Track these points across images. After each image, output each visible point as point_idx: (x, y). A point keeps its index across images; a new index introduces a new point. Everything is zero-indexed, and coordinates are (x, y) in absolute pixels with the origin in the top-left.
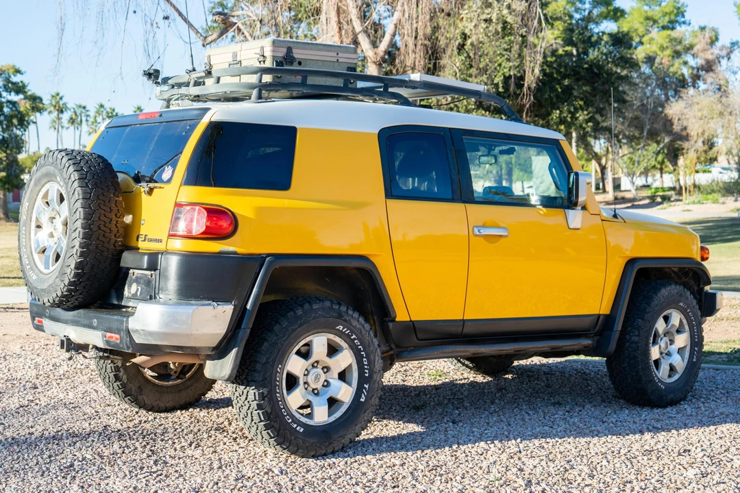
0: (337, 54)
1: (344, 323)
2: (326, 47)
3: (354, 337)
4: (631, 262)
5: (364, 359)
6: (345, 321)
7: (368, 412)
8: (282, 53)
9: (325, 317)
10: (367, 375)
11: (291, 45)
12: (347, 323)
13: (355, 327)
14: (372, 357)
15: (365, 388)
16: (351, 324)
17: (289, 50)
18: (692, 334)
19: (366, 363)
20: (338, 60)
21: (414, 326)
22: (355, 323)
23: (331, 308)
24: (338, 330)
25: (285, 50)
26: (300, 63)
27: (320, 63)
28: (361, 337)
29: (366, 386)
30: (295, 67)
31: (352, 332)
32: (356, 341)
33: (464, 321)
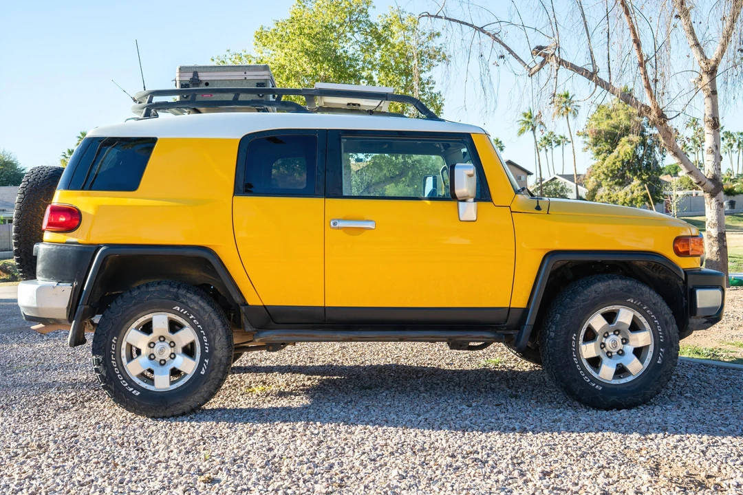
0: (245, 73)
1: (181, 304)
2: (233, 69)
3: (192, 317)
4: (551, 254)
5: (204, 337)
6: (182, 302)
7: (208, 383)
8: (188, 77)
9: (160, 298)
10: (207, 351)
11: (197, 70)
12: (184, 305)
13: (193, 308)
14: (212, 335)
15: (206, 363)
16: (188, 306)
17: (195, 74)
18: (656, 333)
19: (206, 341)
20: (246, 78)
21: (266, 310)
22: (193, 305)
23: (168, 292)
24: (176, 310)
25: (191, 75)
26: (207, 84)
27: (228, 83)
28: (199, 317)
29: (207, 361)
30: (203, 87)
31: (190, 313)
32: (194, 321)
33: (324, 308)
